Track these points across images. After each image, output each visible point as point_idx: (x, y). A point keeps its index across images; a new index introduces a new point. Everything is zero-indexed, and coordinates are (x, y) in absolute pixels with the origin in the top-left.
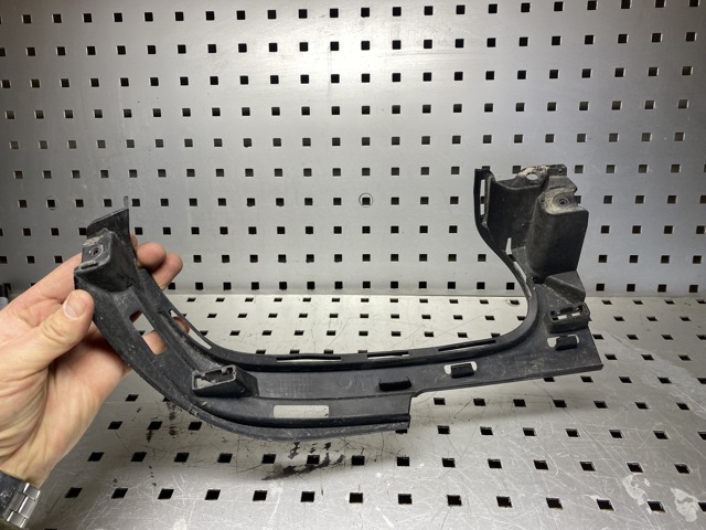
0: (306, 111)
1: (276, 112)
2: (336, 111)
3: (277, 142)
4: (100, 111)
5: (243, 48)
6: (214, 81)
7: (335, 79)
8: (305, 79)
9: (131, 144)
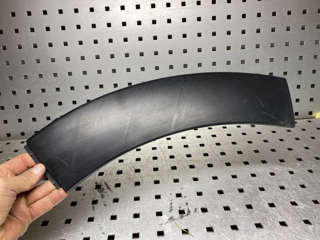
0: (140, 39)
1: (126, 40)
2: (155, 38)
3: (127, 55)
4: (36, 44)
5: (107, 9)
6: (94, 26)
7: (154, 22)
8: (139, 23)
9: (53, 60)
